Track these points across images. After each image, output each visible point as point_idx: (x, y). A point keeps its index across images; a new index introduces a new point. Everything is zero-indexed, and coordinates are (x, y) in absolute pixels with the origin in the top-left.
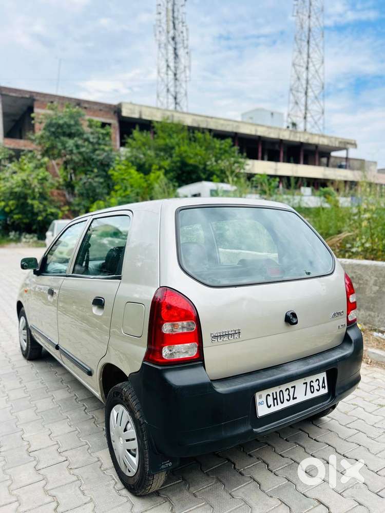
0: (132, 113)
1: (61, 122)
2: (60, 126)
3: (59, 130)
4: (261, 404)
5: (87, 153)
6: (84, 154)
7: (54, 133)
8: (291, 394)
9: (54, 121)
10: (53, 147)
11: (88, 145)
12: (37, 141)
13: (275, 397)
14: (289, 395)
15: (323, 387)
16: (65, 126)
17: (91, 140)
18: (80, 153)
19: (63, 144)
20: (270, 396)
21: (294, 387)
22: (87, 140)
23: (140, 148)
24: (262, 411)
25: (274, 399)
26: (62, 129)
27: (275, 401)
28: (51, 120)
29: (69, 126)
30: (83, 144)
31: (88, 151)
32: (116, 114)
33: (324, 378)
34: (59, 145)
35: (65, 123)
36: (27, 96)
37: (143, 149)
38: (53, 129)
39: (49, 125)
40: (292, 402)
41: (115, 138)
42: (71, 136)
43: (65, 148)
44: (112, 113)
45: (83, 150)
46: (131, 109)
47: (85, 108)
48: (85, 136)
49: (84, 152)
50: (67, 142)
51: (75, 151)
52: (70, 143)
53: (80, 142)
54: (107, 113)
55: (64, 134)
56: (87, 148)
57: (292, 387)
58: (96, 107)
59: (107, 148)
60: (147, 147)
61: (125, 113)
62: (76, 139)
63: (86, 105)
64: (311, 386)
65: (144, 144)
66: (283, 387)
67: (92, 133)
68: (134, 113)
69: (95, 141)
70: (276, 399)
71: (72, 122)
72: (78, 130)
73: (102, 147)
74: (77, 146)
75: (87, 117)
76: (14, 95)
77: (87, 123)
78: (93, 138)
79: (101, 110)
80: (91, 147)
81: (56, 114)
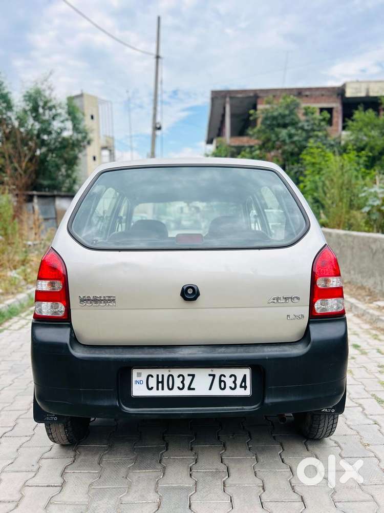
0: (357, 92)
1: (276, 114)
2: (274, 118)
3: (275, 122)
4: (138, 382)
5: (300, 141)
6: (297, 143)
7: (269, 125)
8: (187, 383)
9: (270, 115)
10: (268, 140)
11: (302, 133)
12: (256, 136)
13: (160, 380)
14: (182, 382)
15: (241, 386)
16: (280, 117)
17: (306, 128)
18: (293, 143)
19: (277, 136)
20: (152, 376)
21: (193, 376)
22: (302, 128)
23: (361, 130)
24: (139, 390)
25: (158, 382)
26: (277, 121)
27: (160, 385)
28: (267, 114)
29: (284, 116)
30: (296, 132)
31: (301, 139)
32: (340, 97)
33: (245, 376)
34: (273, 137)
35: (280, 114)
36: (252, 94)
37: (365, 129)
38: (268, 122)
39: (266, 119)
40: (186, 393)
41: (337, 122)
42: (285, 126)
43: (278, 139)
44: (335, 96)
45: (296, 138)
46: (356, 89)
47: (307, 96)
48: (300, 125)
49: (296, 141)
50: (280, 133)
51: (288, 141)
52: (284, 133)
53: (293, 131)
54: (330, 96)
55: (279, 126)
56: (301, 136)
57: (189, 375)
58: (318, 93)
59: (320, 134)
60: (369, 127)
61: (349, 93)
62: (289, 128)
63: (308, 93)
64: (221, 381)
65: (367, 125)
66: (175, 372)
67: (307, 121)
68: (360, 92)
69: (309, 128)
70: (162, 382)
71: (287, 112)
72: (293, 119)
73: (316, 133)
74: (291, 136)
75: (303, 105)
76: (240, 96)
77: (303, 111)
78: (308, 126)
79: (323, 95)
80: (304, 134)
81: (272, 108)
